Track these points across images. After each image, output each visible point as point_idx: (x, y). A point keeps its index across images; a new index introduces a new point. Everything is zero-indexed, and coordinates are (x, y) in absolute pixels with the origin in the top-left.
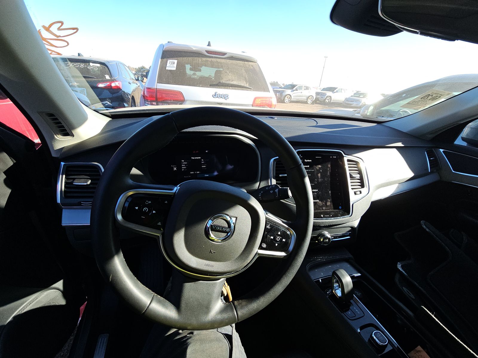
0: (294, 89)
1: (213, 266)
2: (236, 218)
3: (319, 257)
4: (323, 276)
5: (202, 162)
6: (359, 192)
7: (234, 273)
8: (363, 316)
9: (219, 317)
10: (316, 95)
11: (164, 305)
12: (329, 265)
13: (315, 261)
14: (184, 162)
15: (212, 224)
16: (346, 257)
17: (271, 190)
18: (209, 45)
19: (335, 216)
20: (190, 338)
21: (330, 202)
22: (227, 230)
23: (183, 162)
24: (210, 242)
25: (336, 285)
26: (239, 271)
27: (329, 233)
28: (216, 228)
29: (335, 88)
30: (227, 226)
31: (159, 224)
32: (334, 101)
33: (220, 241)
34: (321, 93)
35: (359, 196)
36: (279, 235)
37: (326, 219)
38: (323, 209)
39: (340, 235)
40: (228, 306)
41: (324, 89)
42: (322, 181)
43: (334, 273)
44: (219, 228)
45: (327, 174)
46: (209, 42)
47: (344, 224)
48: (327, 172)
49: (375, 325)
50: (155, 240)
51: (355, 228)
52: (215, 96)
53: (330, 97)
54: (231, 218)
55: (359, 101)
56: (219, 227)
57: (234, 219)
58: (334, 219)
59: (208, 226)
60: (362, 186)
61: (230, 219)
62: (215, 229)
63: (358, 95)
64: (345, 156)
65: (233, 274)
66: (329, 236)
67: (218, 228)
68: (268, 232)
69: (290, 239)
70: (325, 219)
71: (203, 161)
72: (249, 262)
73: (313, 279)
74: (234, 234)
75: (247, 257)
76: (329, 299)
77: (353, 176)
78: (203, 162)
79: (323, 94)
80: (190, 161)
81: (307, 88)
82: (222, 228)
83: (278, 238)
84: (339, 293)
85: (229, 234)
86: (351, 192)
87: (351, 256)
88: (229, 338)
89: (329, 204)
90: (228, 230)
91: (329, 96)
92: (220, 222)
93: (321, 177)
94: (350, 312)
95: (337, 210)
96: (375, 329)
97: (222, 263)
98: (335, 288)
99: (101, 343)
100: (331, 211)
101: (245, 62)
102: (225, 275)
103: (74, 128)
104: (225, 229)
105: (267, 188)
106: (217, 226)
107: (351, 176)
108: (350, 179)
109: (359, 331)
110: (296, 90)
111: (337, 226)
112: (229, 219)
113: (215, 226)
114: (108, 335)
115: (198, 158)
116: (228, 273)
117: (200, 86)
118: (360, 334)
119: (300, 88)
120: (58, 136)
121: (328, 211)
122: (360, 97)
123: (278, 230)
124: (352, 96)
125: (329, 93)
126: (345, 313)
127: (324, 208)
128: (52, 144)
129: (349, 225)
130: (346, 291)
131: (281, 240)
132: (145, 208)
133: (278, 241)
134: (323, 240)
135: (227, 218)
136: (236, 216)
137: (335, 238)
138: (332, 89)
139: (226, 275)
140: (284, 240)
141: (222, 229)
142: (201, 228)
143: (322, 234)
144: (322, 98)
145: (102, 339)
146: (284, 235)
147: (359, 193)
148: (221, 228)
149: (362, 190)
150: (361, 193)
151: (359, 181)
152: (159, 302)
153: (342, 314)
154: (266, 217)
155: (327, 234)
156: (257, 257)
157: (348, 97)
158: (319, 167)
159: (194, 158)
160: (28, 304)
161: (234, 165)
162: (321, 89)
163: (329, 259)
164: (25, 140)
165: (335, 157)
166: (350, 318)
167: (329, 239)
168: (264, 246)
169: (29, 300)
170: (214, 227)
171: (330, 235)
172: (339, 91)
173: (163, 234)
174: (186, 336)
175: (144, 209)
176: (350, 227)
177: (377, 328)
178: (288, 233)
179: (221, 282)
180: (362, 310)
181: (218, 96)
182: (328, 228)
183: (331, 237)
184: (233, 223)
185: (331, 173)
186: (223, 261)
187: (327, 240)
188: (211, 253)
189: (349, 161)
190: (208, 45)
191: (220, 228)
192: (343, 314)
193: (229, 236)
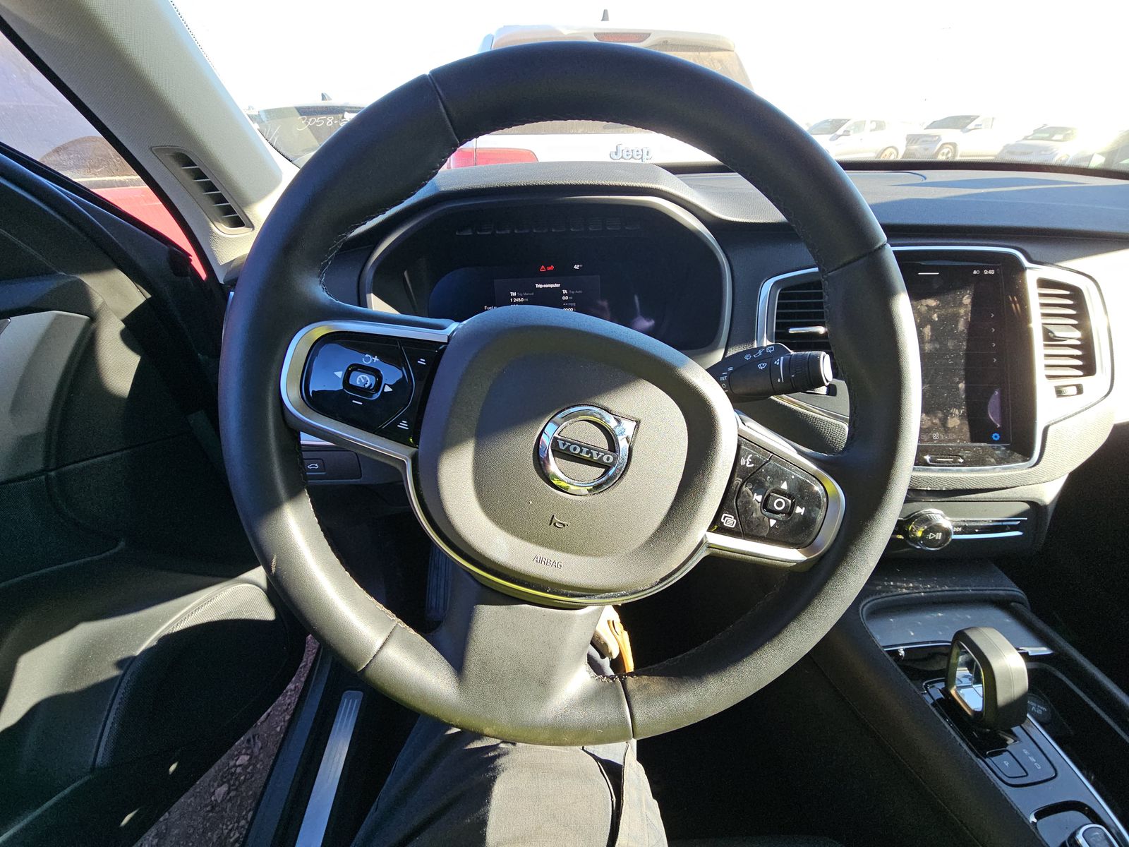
0: (840, 132)
1: (558, 566)
2: (638, 423)
3: (903, 582)
4: (916, 641)
5: (564, 298)
6: (1075, 388)
7: (625, 595)
8: (1054, 777)
9: (579, 716)
10: (907, 143)
11: (420, 658)
12: (935, 611)
13: (890, 594)
14: (516, 297)
15: (556, 435)
16: (1001, 592)
17: (760, 360)
18: (605, 17)
19: (977, 461)
20: (506, 753)
21: (961, 417)
22: (605, 459)
23: (513, 297)
24: (552, 492)
25: (962, 672)
26: (643, 591)
27: (948, 513)
28: (568, 448)
29: (971, 119)
30: (604, 444)
31: (403, 425)
32: (963, 156)
33: (584, 491)
34: (925, 136)
35: (1073, 403)
36: (782, 493)
37: (942, 470)
38: (931, 440)
39: (986, 524)
40: (607, 688)
41: (935, 125)
42: (936, 348)
43: (961, 636)
44: (578, 450)
45: (956, 326)
46: (605, 13)
47: (1007, 488)
48: (957, 322)
49: (1090, 809)
50: (392, 472)
51: (1046, 507)
52: (616, 154)
53: (954, 145)
54: (619, 421)
55: (1048, 153)
56: (581, 446)
57: (629, 427)
58: (972, 471)
59: (547, 441)
60: (1088, 368)
61: (616, 424)
62: (564, 452)
63: (1047, 135)
64: (1030, 268)
65: (622, 596)
66: (946, 523)
67: (575, 449)
68: (746, 480)
69: (824, 509)
70: (939, 471)
71: (565, 295)
72: (675, 567)
73: (882, 644)
74: (629, 473)
75: (669, 551)
76: (934, 709)
77: (1058, 334)
78: (566, 298)
79: (929, 139)
80: (533, 294)
81: (880, 126)
82: (590, 449)
83: (780, 503)
84: (972, 698)
85: (611, 473)
86: (1044, 390)
87: (1017, 591)
88: (614, 772)
89: (954, 422)
90: (608, 458)
91: (947, 143)
92: (581, 431)
93: (931, 336)
94: (1008, 761)
95: (983, 444)
96: (1089, 821)
97: (587, 559)
98: (957, 682)
99: (346, 708)
100: (963, 447)
101: (701, 53)
102: (598, 598)
103: (247, 203)
104: (598, 455)
105: (747, 358)
106: (572, 444)
107: (1049, 337)
108: (1046, 345)
109: (1033, 819)
110: (847, 133)
111: (980, 495)
112: (611, 423)
113: (565, 441)
114: (361, 694)
115: (552, 286)
116: (609, 591)
117: (579, 132)
118: (1036, 828)
119: (859, 126)
120: (216, 224)
121: (950, 444)
122: (1054, 138)
123: (780, 476)
124: (1026, 138)
125: (948, 135)
126: (987, 760)
127: (936, 436)
128: (212, 249)
129: (1025, 496)
130: (1003, 697)
131: (789, 511)
132: (360, 376)
133: (777, 512)
134: (925, 532)
135: (607, 418)
136: (638, 416)
137: (966, 530)
138: (960, 122)
139: (601, 598)
140: (799, 510)
141: (587, 453)
142: (520, 444)
143: (922, 515)
144: (926, 149)
145: (348, 702)
146: (800, 493)
147: (1074, 390)
148: (585, 450)
149: (1086, 381)
150: (1080, 390)
151: (1078, 353)
152: (408, 646)
153: (979, 759)
154: (739, 430)
155: (939, 516)
156: (703, 554)
157: (1012, 142)
158: (927, 306)
159: (541, 286)
160: (192, 608)
161: (654, 320)
162: (925, 126)
163: (939, 593)
164: (166, 247)
165: (992, 272)
166: (1005, 779)
167: (947, 533)
168: (729, 521)
169: (196, 602)
170: (564, 444)
171: (950, 521)
172: (983, 126)
173: (415, 459)
174: (495, 747)
175: (358, 379)
176: (1027, 502)
177: (1095, 818)
178: (817, 488)
179: (588, 615)
180: (1051, 759)
181: (625, 154)
182: (943, 499)
183: (954, 526)
184: (627, 438)
185: (971, 327)
186: (590, 555)
187: (939, 536)
188: (555, 524)
189: (1044, 283)
190: (603, 20)
191: (581, 451)
192: (981, 761)
193: (610, 479)
